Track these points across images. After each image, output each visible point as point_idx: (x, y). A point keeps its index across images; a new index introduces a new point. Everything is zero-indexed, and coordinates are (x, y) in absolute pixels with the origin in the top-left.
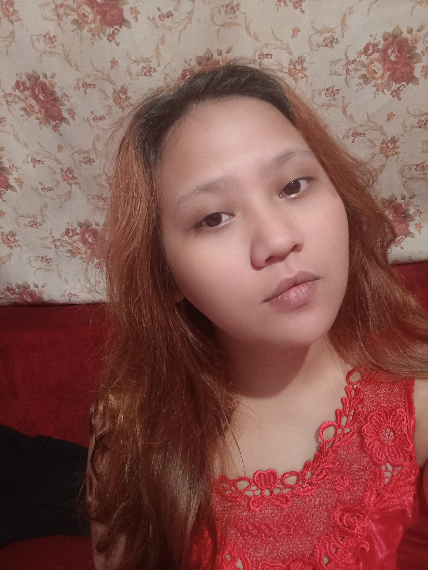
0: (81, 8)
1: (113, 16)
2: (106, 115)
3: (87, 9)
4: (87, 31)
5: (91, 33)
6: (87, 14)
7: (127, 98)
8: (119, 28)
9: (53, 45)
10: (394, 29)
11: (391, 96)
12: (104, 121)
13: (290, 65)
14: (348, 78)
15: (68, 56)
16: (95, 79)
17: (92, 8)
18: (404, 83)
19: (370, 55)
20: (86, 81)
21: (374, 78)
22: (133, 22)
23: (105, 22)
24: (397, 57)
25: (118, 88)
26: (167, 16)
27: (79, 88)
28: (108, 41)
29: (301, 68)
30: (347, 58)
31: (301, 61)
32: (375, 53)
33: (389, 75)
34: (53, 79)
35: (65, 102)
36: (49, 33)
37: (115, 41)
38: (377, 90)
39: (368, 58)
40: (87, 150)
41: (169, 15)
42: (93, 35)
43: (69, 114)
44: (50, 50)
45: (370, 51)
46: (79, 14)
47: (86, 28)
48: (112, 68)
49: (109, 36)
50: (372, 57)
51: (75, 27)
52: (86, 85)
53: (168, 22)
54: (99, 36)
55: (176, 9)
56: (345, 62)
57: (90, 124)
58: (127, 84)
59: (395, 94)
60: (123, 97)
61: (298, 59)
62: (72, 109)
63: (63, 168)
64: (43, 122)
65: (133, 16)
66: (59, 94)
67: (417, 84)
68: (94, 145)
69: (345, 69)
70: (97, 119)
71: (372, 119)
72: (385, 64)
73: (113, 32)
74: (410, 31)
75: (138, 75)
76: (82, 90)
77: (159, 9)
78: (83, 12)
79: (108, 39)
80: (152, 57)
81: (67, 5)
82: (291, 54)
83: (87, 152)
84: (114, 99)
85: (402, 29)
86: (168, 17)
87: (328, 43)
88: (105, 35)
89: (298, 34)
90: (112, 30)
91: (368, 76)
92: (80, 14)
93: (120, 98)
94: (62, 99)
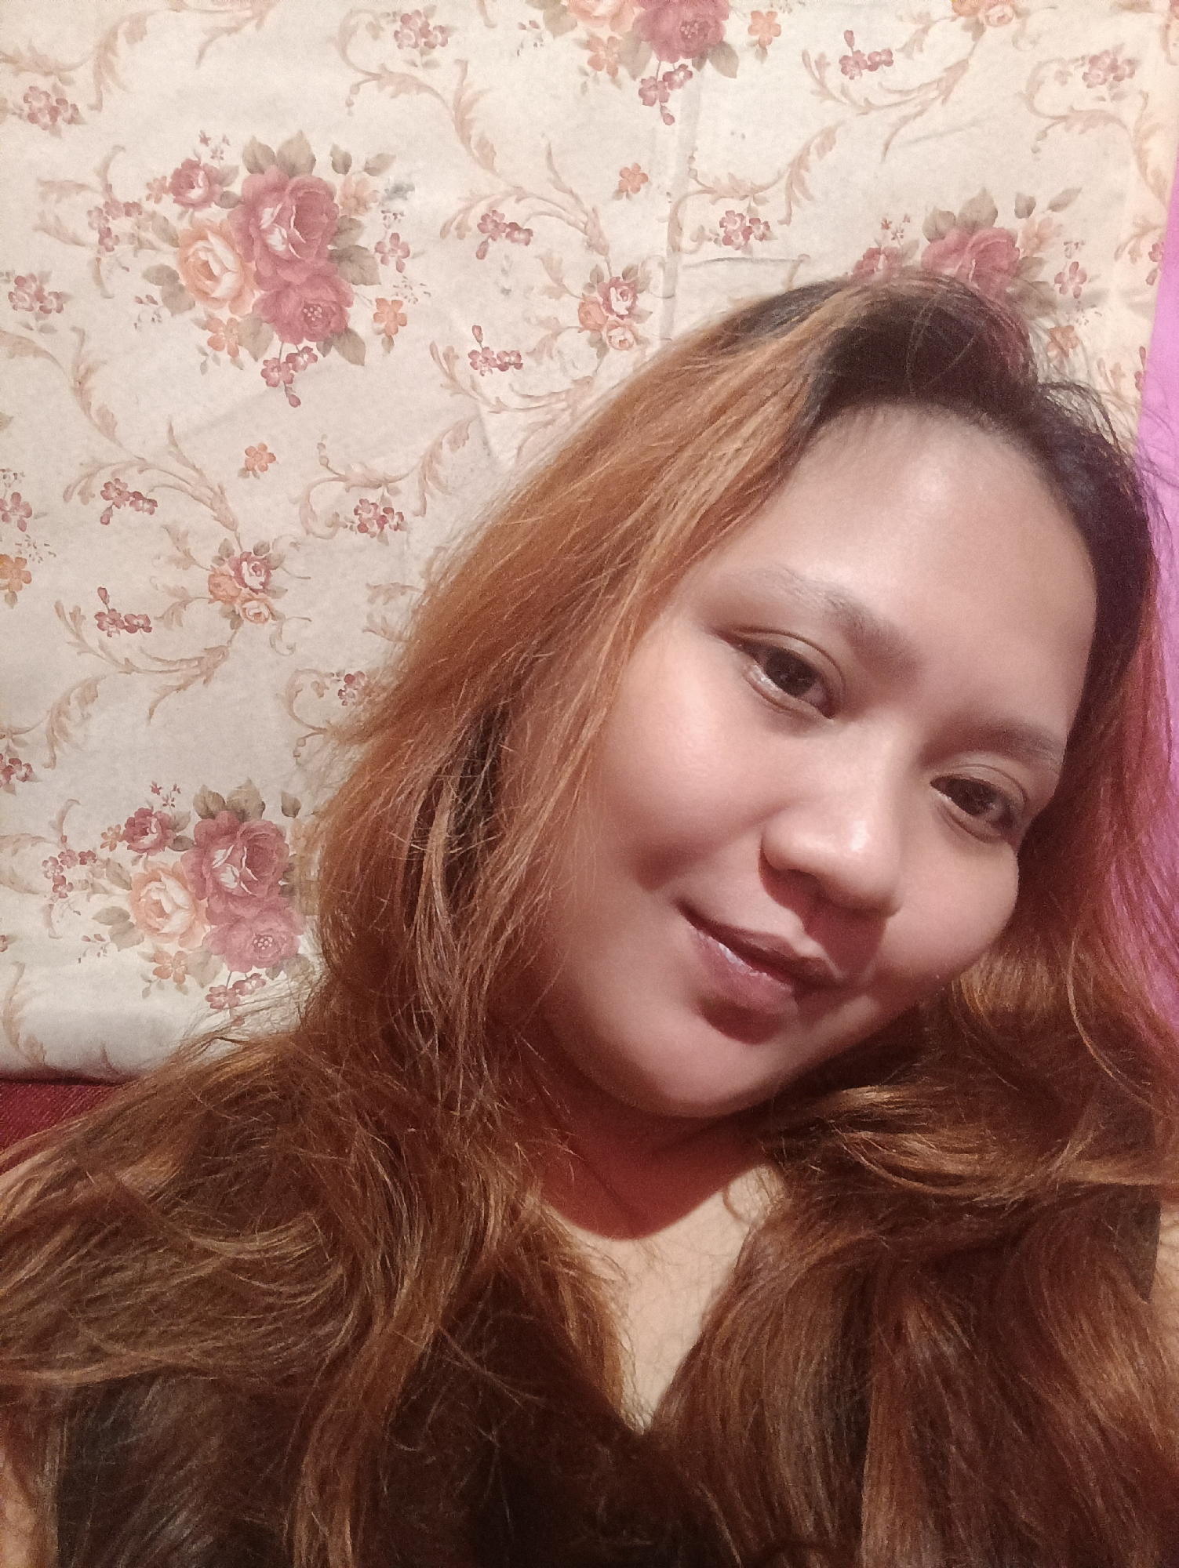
10: (289, 142)
11: (264, 380)
14: (104, 260)
18: (313, 345)
19: (195, 205)
21: (205, 295)
24: (290, 240)
30: (108, 188)
32: (213, 205)
33: (263, 300)
38: (214, 344)
39: (186, 212)
45: (195, 194)
50: (200, 215)
56: (100, 201)
59: (275, 375)
67: (359, 361)
69: (95, 225)
71: (185, 446)
72: (247, 256)
74: (343, 165)
85: (315, 151)
87: (40, 110)
91: (183, 282)
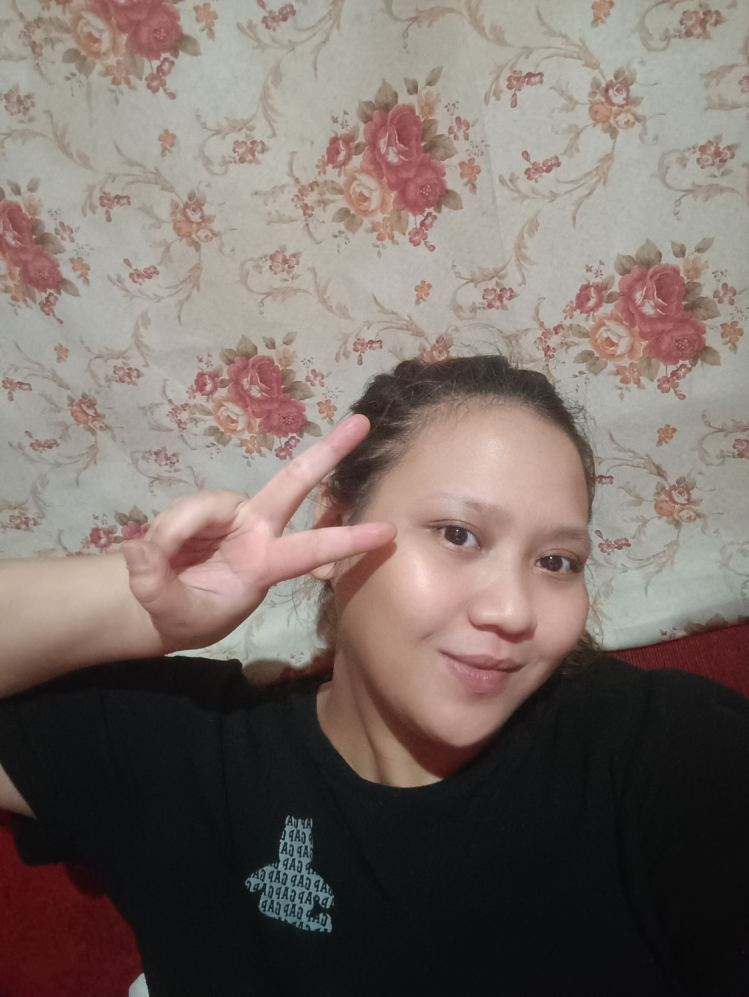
0: (81, 23)
1: (155, 31)
2: (160, 264)
3: (95, 24)
4: (101, 74)
5: (110, 78)
6: (97, 35)
7: (205, 220)
8: (172, 59)
9: (27, 117)
12: (155, 280)
13: (593, 93)
15: (63, 135)
16: (128, 184)
17: (108, 19)
20: (107, 190)
22: (202, 38)
23: (140, 47)
25: (182, 200)
26: (281, 17)
27: (93, 208)
28: (149, 92)
29: (625, 99)
31: (623, 81)
34: (33, 194)
35: (63, 243)
36: (16, 89)
37: (165, 90)
40: (123, 349)
41: (287, 13)
42: (115, 82)
43: (75, 269)
44: (24, 126)
46: (79, 36)
47: (99, 67)
48: (163, 153)
49: (152, 78)
51: (72, 67)
52: (108, 200)
53: (284, 30)
54: (128, 82)
57: (127, 291)
58: (203, 188)
60: (196, 217)
61: (616, 77)
62: (80, 259)
63: (74, 397)
64: (20, 296)
65: (203, 24)
66: (49, 227)
68: (136, 336)
70: (139, 276)
73: (159, 69)
75: (225, 163)
76: (101, 211)
78: (86, 30)
79: (149, 87)
80: (254, 116)
81: (51, 20)
82: (595, 66)
83: (122, 355)
84: (174, 226)
86: (285, 19)
87: (694, 26)
88: (141, 79)
89: (609, 14)
90: (156, 63)
92: (81, 36)
93: (188, 220)
94: (59, 237)
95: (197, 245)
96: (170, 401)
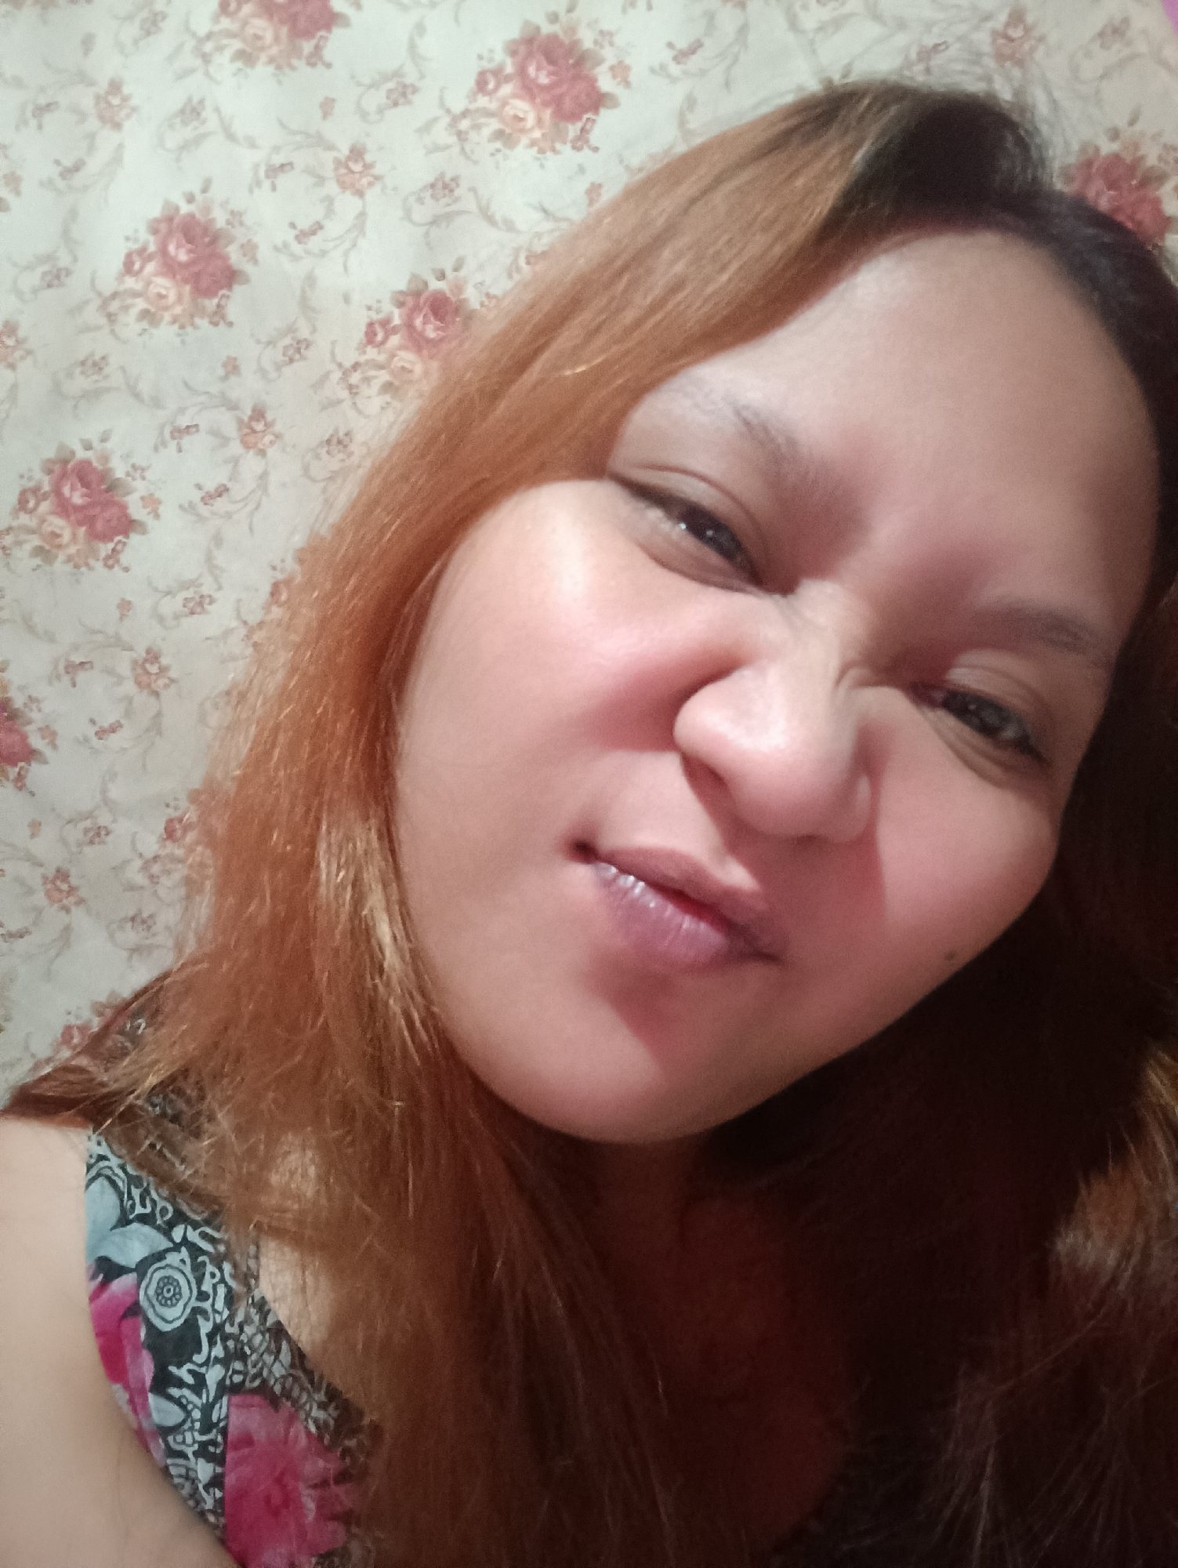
0: (45, 524)
1: (109, 521)
2: (123, 718)
3: (57, 523)
4: (61, 563)
5: (71, 564)
6: (58, 531)
7: (163, 670)
8: (124, 540)
12: (121, 733)
15: (30, 619)
16: (90, 650)
17: (67, 517)
20: (71, 659)
22: (150, 521)
23: (96, 536)
25: (140, 656)
26: (217, 495)
27: (59, 678)
28: (106, 570)
35: (32, 715)
37: (120, 566)
40: (91, 808)
41: (222, 491)
42: (77, 566)
43: (43, 738)
46: (43, 535)
47: (61, 557)
48: (121, 619)
49: (107, 558)
51: (38, 561)
52: (72, 668)
53: (221, 504)
54: (87, 565)
55: (233, 477)
57: (92, 748)
58: (158, 641)
60: (154, 669)
62: (47, 727)
65: (149, 509)
66: (18, 702)
68: (104, 791)
70: (104, 732)
73: (113, 550)
75: (177, 618)
76: (66, 679)
77: (199, 487)
78: (50, 529)
79: (106, 565)
80: (200, 576)
81: (19, 528)
83: (89, 815)
84: (135, 680)
86: (220, 495)
88: (98, 560)
90: (111, 546)
92: (45, 535)
93: (148, 673)
94: (27, 710)
95: (156, 694)
96: (141, 855)
